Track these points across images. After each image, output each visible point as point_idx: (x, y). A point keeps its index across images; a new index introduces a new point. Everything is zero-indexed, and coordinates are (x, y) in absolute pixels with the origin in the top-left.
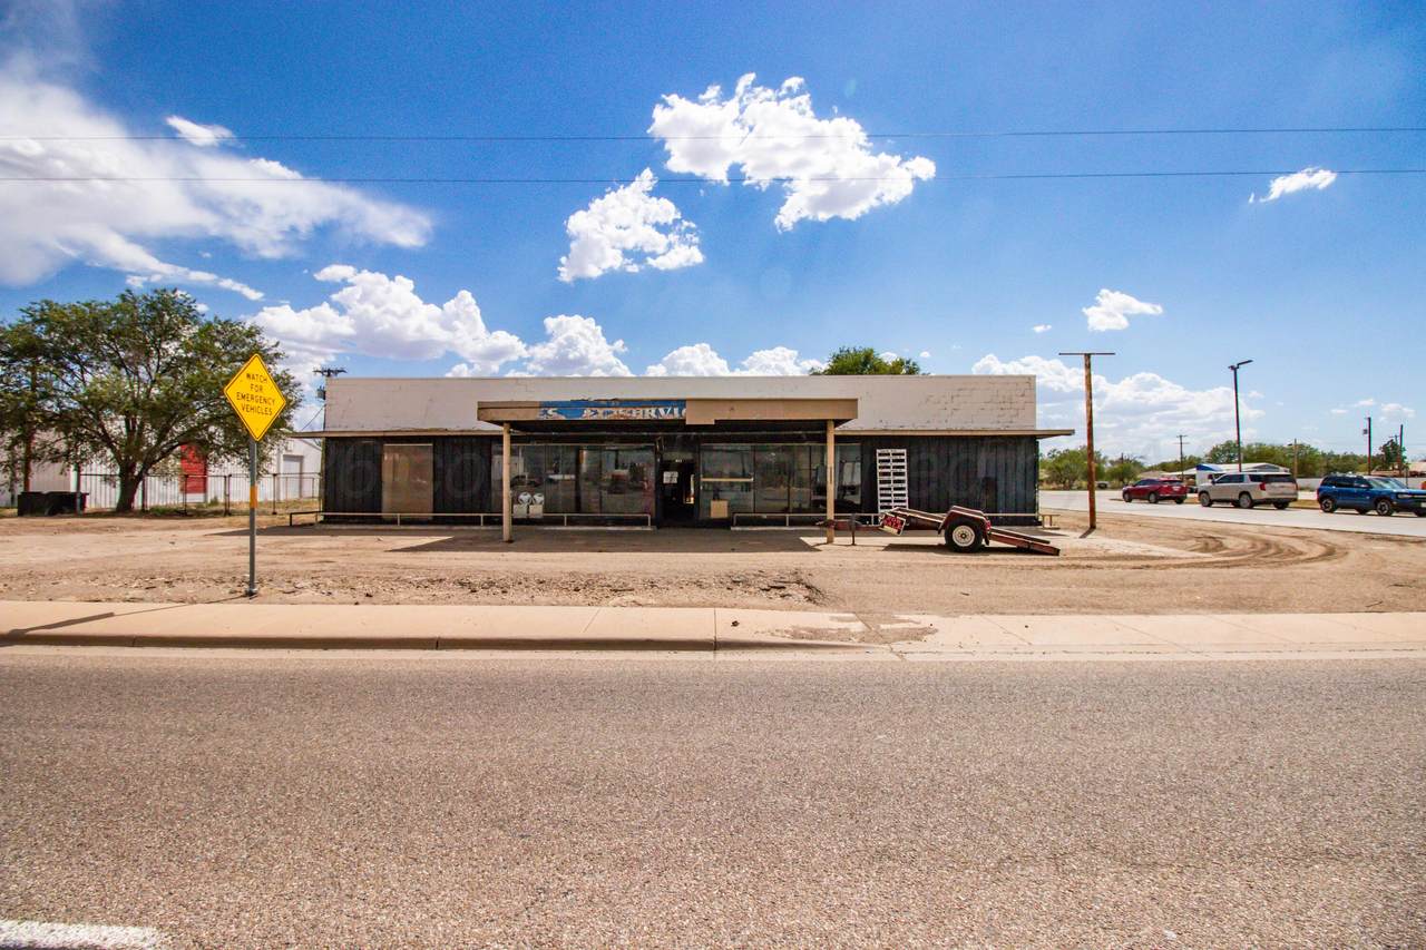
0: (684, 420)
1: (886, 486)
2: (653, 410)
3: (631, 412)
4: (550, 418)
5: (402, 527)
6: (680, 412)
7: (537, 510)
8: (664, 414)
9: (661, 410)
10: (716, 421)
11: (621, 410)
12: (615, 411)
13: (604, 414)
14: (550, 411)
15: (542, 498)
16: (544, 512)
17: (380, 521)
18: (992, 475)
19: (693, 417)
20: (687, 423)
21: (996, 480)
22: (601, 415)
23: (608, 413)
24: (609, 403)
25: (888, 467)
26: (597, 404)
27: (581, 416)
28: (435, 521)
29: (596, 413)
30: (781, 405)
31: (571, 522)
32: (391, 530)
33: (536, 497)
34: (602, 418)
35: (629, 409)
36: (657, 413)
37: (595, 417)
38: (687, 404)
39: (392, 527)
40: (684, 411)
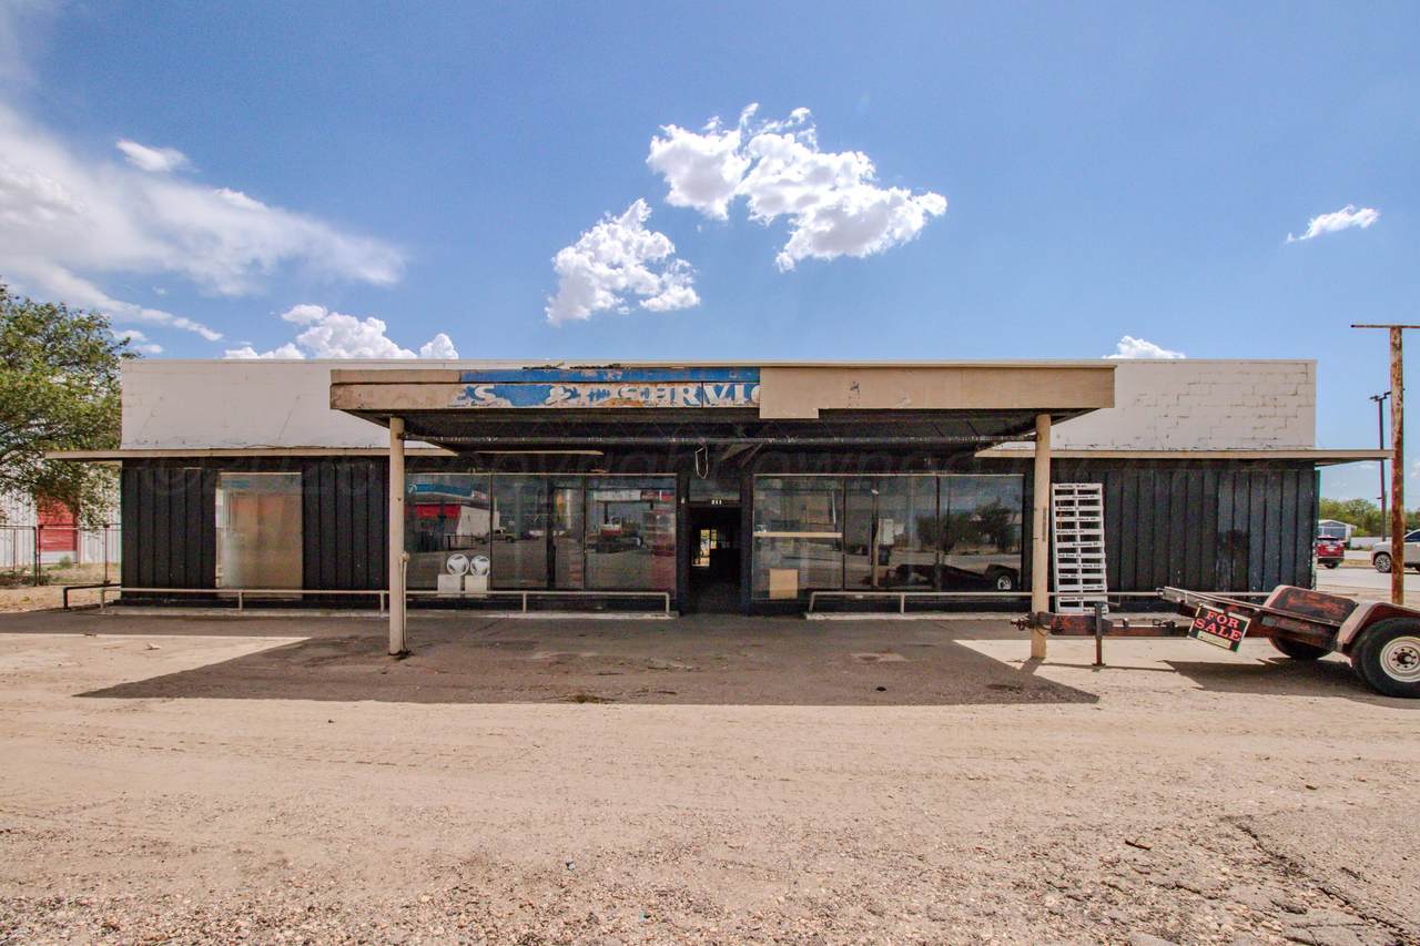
0: (757, 410)
1: (1069, 545)
2: (693, 389)
3: (646, 393)
4: (479, 405)
5: (246, 613)
6: (748, 394)
7: (478, 585)
8: (715, 397)
9: (709, 390)
10: (821, 411)
11: (625, 388)
12: (613, 390)
13: (591, 396)
14: (480, 391)
15: (487, 565)
16: (492, 587)
17: (216, 601)
18: (1240, 526)
19: (775, 403)
20: (763, 415)
21: (1248, 536)
22: (584, 398)
23: (600, 395)
24: (601, 374)
25: (1072, 514)
26: (577, 376)
27: (543, 401)
28: (306, 603)
29: (574, 394)
30: (956, 378)
31: (534, 605)
32: (226, 619)
33: (476, 561)
34: (588, 404)
35: (642, 388)
36: (700, 394)
37: (573, 403)
38: (764, 375)
39: (229, 612)
40: (755, 391)
